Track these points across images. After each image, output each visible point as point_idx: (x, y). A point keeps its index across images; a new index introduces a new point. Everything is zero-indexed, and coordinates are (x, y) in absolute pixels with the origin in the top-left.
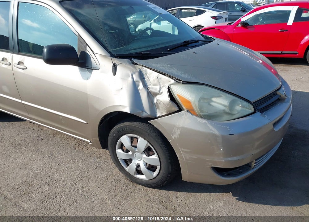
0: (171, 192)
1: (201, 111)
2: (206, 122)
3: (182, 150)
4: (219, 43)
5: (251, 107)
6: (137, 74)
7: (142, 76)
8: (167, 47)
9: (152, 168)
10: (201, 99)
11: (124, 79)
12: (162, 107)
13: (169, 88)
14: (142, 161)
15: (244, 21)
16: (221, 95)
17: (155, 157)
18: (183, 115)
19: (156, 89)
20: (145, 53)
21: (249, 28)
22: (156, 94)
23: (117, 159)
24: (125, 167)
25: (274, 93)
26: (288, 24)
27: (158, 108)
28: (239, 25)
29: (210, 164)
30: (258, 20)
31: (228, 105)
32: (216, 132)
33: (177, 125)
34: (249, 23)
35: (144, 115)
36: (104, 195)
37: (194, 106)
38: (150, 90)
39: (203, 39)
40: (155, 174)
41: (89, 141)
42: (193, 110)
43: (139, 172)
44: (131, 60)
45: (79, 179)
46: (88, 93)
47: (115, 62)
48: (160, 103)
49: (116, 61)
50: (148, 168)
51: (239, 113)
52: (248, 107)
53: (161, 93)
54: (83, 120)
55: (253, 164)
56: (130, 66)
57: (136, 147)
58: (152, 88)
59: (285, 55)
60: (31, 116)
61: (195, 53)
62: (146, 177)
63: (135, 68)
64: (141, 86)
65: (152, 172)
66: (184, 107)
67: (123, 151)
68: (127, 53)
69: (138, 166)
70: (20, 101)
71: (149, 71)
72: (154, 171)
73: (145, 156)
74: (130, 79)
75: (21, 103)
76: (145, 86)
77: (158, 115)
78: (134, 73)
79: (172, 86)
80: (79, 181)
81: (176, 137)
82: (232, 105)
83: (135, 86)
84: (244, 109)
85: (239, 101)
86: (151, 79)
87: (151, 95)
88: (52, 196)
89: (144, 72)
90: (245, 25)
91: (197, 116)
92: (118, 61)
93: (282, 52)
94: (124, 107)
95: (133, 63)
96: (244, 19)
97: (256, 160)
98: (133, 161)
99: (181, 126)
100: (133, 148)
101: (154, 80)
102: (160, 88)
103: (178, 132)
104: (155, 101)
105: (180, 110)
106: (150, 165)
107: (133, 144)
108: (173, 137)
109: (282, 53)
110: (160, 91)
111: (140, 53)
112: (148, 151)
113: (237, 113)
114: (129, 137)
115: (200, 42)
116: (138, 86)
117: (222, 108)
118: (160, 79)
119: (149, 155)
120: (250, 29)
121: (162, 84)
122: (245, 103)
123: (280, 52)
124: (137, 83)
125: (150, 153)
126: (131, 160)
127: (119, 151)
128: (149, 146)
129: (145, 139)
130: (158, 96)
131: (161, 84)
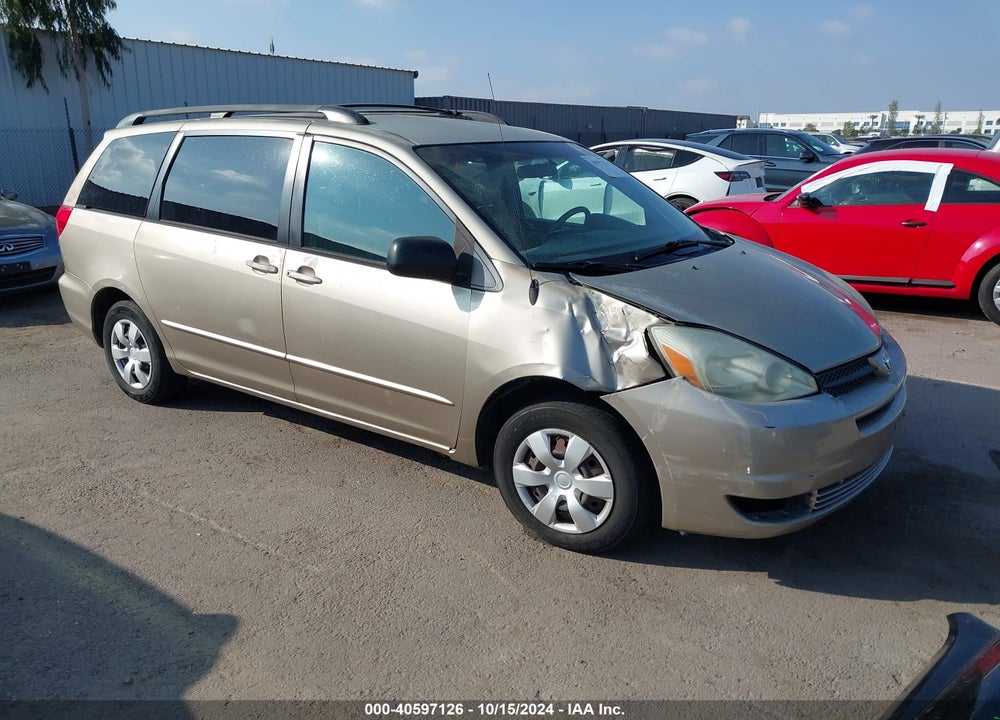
0: (630, 564)
1: (711, 381)
2: (722, 400)
3: (667, 458)
4: (744, 250)
5: (812, 380)
6: (581, 302)
7: (590, 309)
8: (633, 254)
9: (593, 504)
10: (711, 358)
11: (552, 311)
12: (629, 370)
13: (646, 332)
14: (572, 490)
15: (807, 194)
16: (751, 352)
17: (604, 479)
18: (675, 385)
19: (619, 334)
20: (591, 263)
21: (821, 214)
22: (618, 345)
23: (511, 485)
24: (528, 506)
25: (863, 361)
26: (926, 208)
27: (621, 373)
28: (796, 202)
29: (725, 488)
30: (849, 191)
31: (764, 374)
32: (739, 420)
33: (662, 404)
34: (822, 200)
35: (589, 386)
36: (485, 561)
37: (696, 370)
38: (606, 335)
39: (707, 238)
40: (600, 518)
41: (448, 448)
42: (695, 379)
43: (562, 515)
44: (568, 276)
45: (420, 530)
46: (470, 338)
47: (535, 278)
48: (625, 363)
49: (538, 276)
50: (585, 506)
51: (786, 391)
52: (804, 381)
53: (630, 342)
54: (442, 396)
55: (814, 500)
56: (567, 288)
57: (560, 457)
58: (611, 332)
59: (920, 288)
60: (300, 391)
61: (694, 268)
62: (579, 527)
63: (577, 292)
64: (588, 327)
65: (593, 515)
66: (676, 373)
67: (530, 467)
68: (555, 261)
69: (562, 502)
70: (282, 355)
71: (605, 298)
72: (597, 512)
73: (579, 477)
74: (566, 311)
75: (285, 359)
76: (596, 326)
77: (619, 388)
78: (575, 301)
79: (652, 329)
80: (422, 533)
81: (658, 429)
82: (772, 374)
83: (575, 326)
84: (797, 384)
85: (788, 366)
86: (610, 314)
87: (607, 346)
88: (371, 557)
89: (594, 301)
90: (812, 203)
91: (702, 388)
92: (541, 277)
93: (910, 281)
94: (550, 366)
95: (572, 282)
96: (809, 188)
97: (820, 491)
98: (550, 490)
99: (669, 407)
100: (555, 460)
101: (615, 316)
102: (628, 332)
103: (662, 420)
104: (615, 358)
105: (668, 376)
106: (590, 497)
107: (554, 451)
108: (651, 431)
109: (910, 284)
110: (626, 338)
111: (581, 263)
112: (589, 467)
113: (782, 390)
114: (548, 435)
115: (701, 247)
116: (582, 326)
117: (752, 378)
118: (629, 314)
119: (590, 476)
120: (825, 216)
121: (633, 324)
122: (799, 373)
123: (906, 280)
124: (579, 320)
125: (593, 471)
126: (544, 489)
127: (519, 469)
128: (593, 455)
129: (585, 440)
130: (622, 349)
131: (630, 324)
